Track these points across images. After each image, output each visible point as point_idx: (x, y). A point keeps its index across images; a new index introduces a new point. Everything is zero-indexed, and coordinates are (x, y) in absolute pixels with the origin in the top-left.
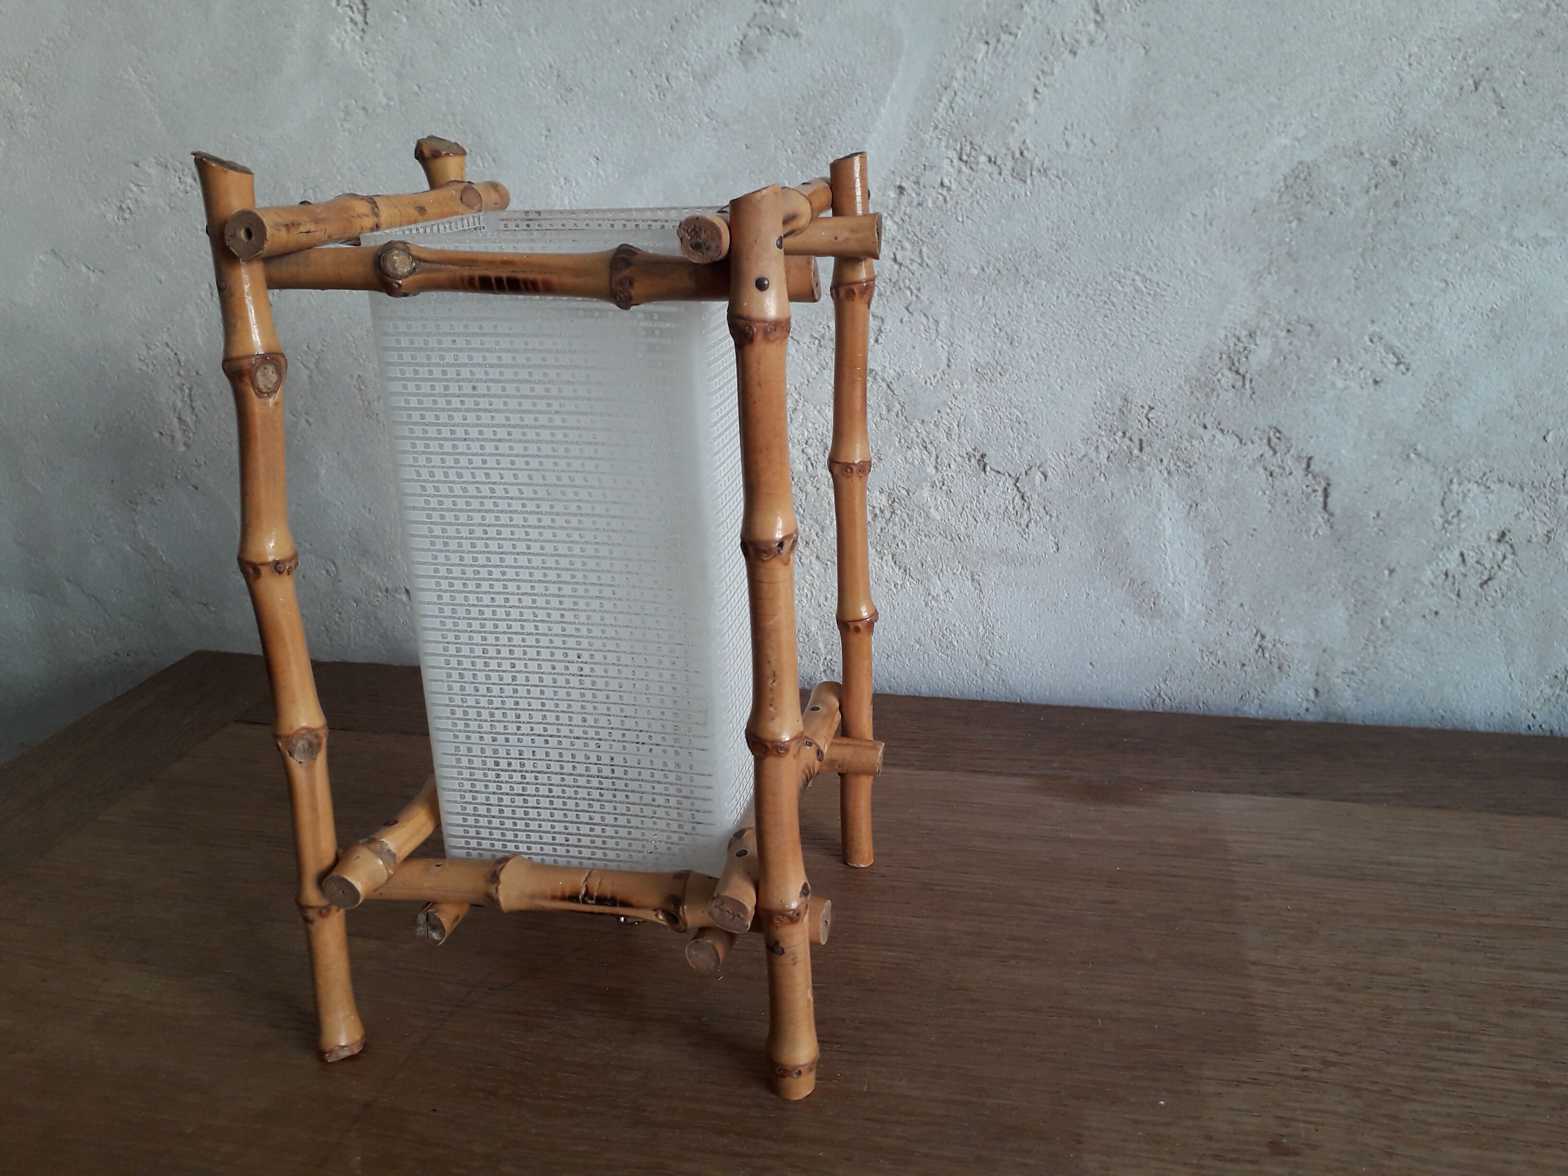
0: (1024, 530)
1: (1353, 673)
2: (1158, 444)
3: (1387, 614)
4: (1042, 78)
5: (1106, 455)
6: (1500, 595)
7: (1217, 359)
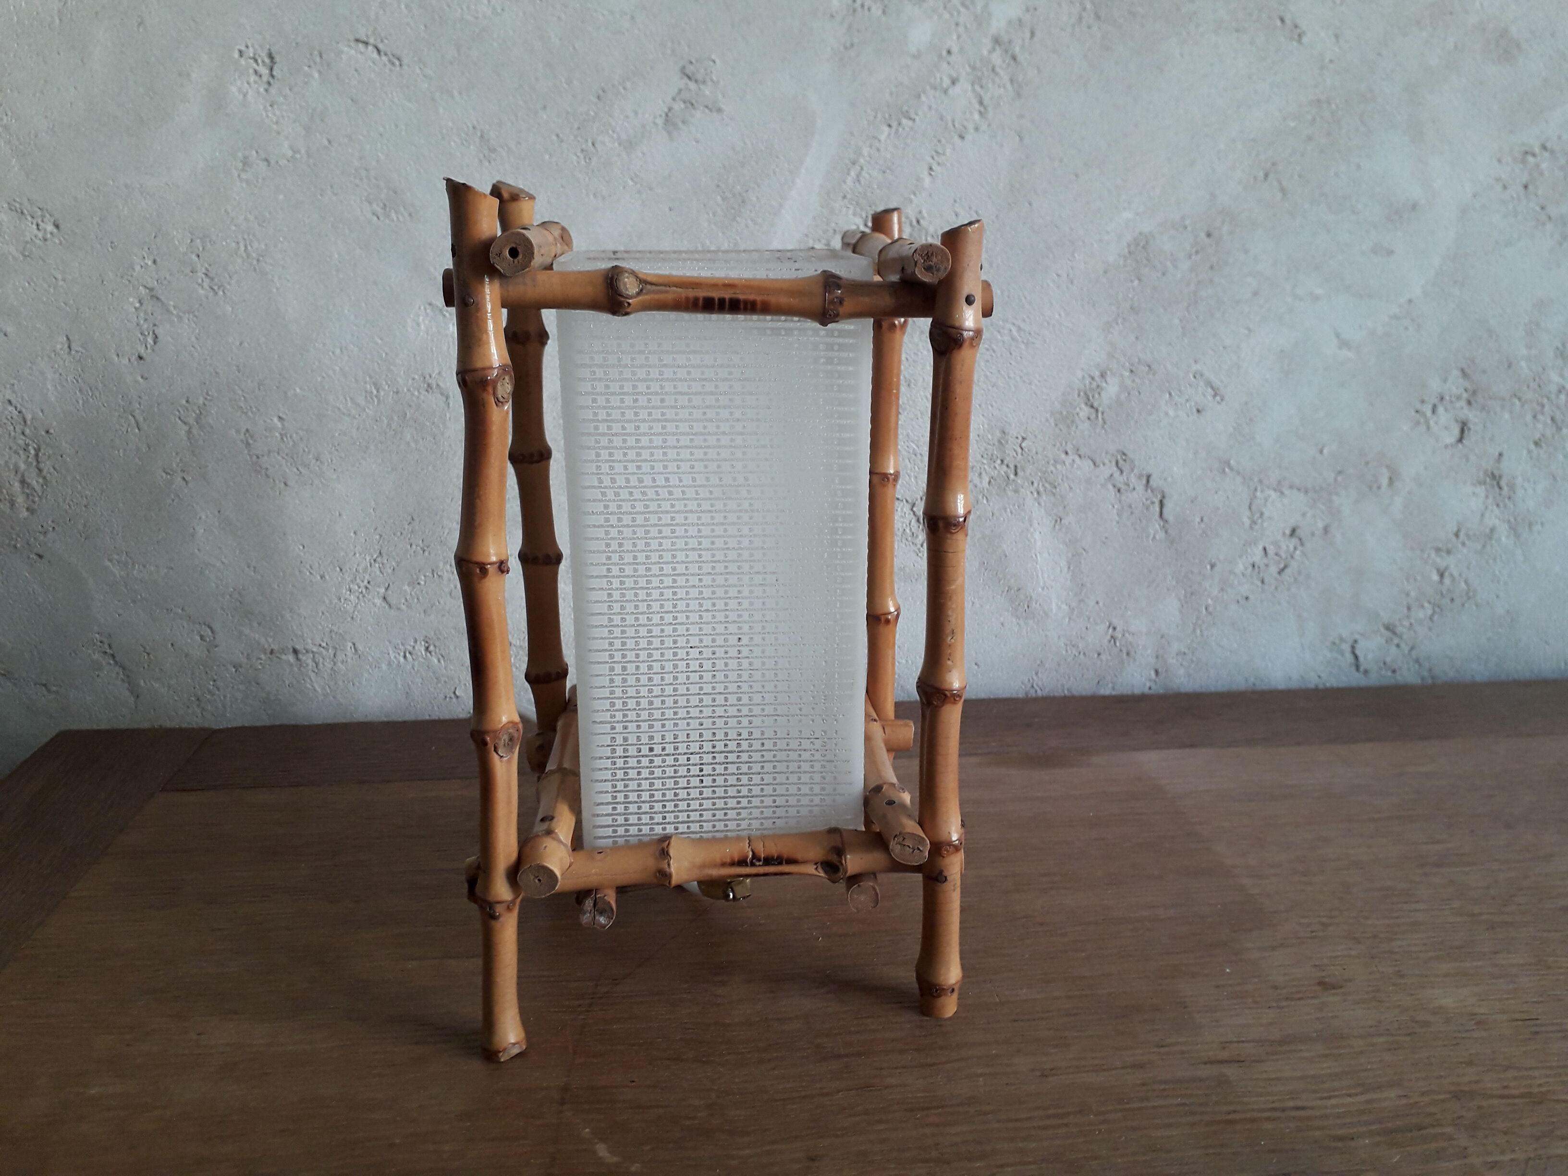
0: (919, 549)
1: (1185, 653)
2: (1030, 469)
3: (1210, 601)
4: (936, 158)
5: (987, 480)
6: (1292, 579)
7: (1076, 396)
